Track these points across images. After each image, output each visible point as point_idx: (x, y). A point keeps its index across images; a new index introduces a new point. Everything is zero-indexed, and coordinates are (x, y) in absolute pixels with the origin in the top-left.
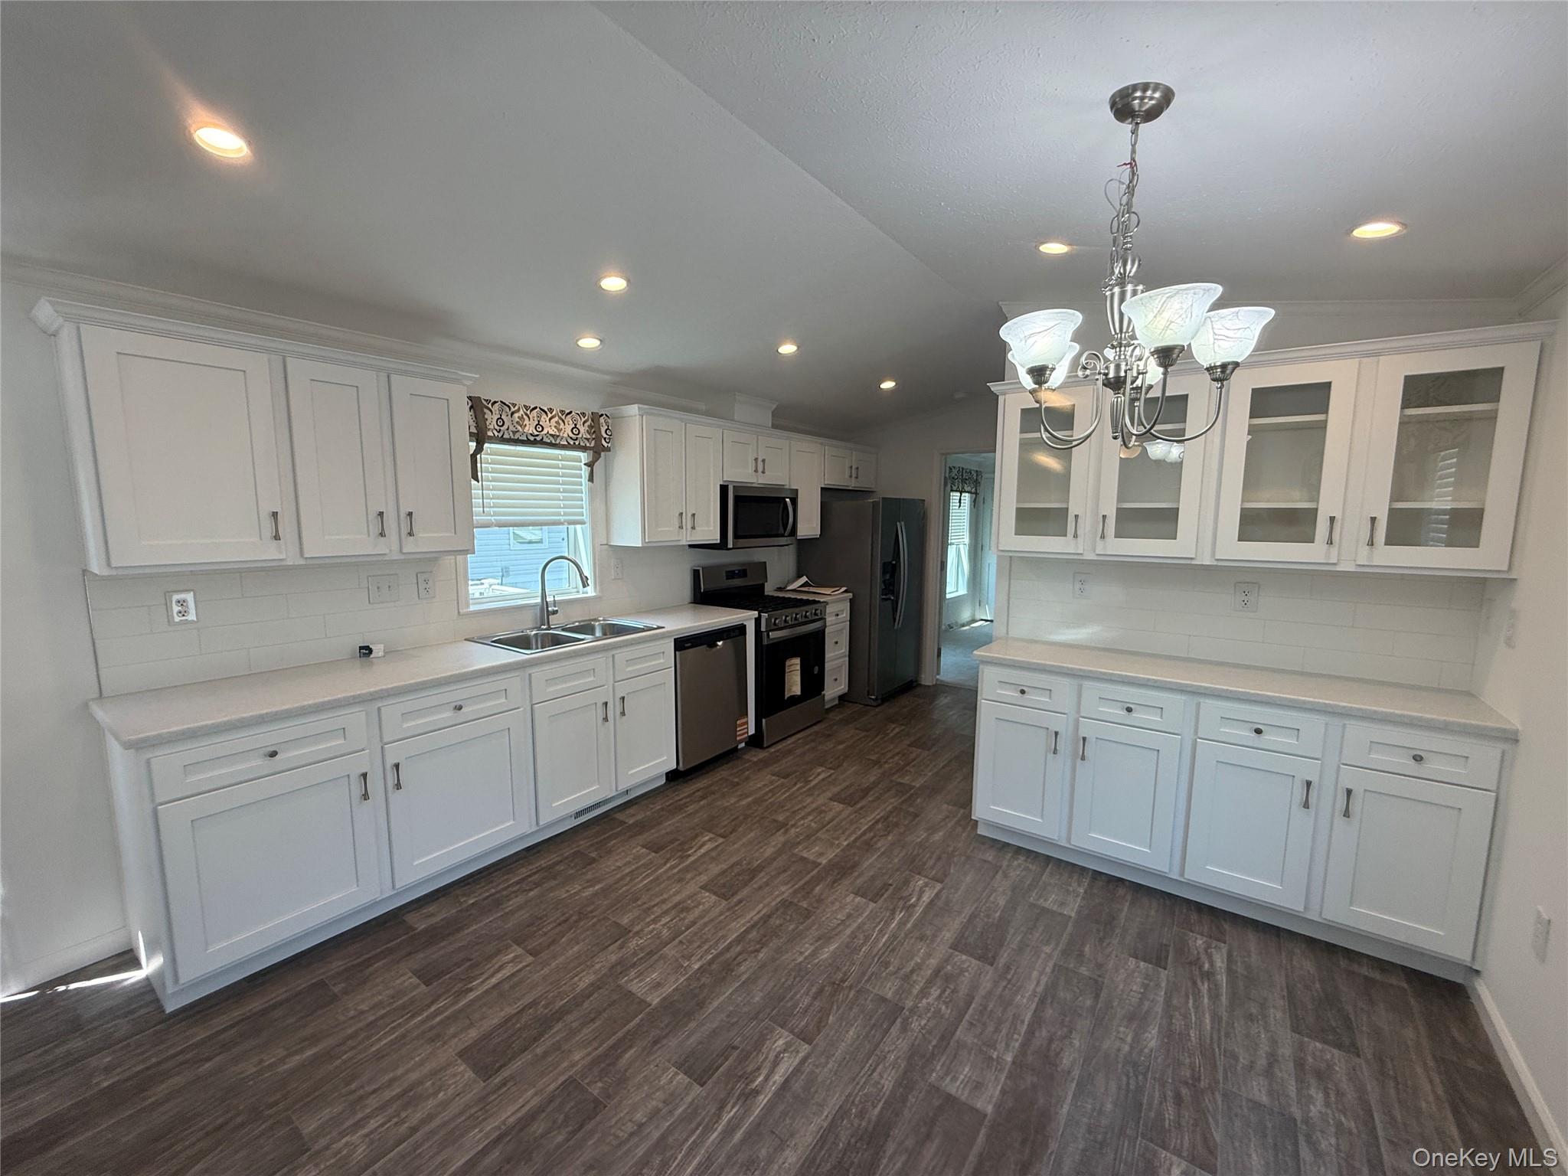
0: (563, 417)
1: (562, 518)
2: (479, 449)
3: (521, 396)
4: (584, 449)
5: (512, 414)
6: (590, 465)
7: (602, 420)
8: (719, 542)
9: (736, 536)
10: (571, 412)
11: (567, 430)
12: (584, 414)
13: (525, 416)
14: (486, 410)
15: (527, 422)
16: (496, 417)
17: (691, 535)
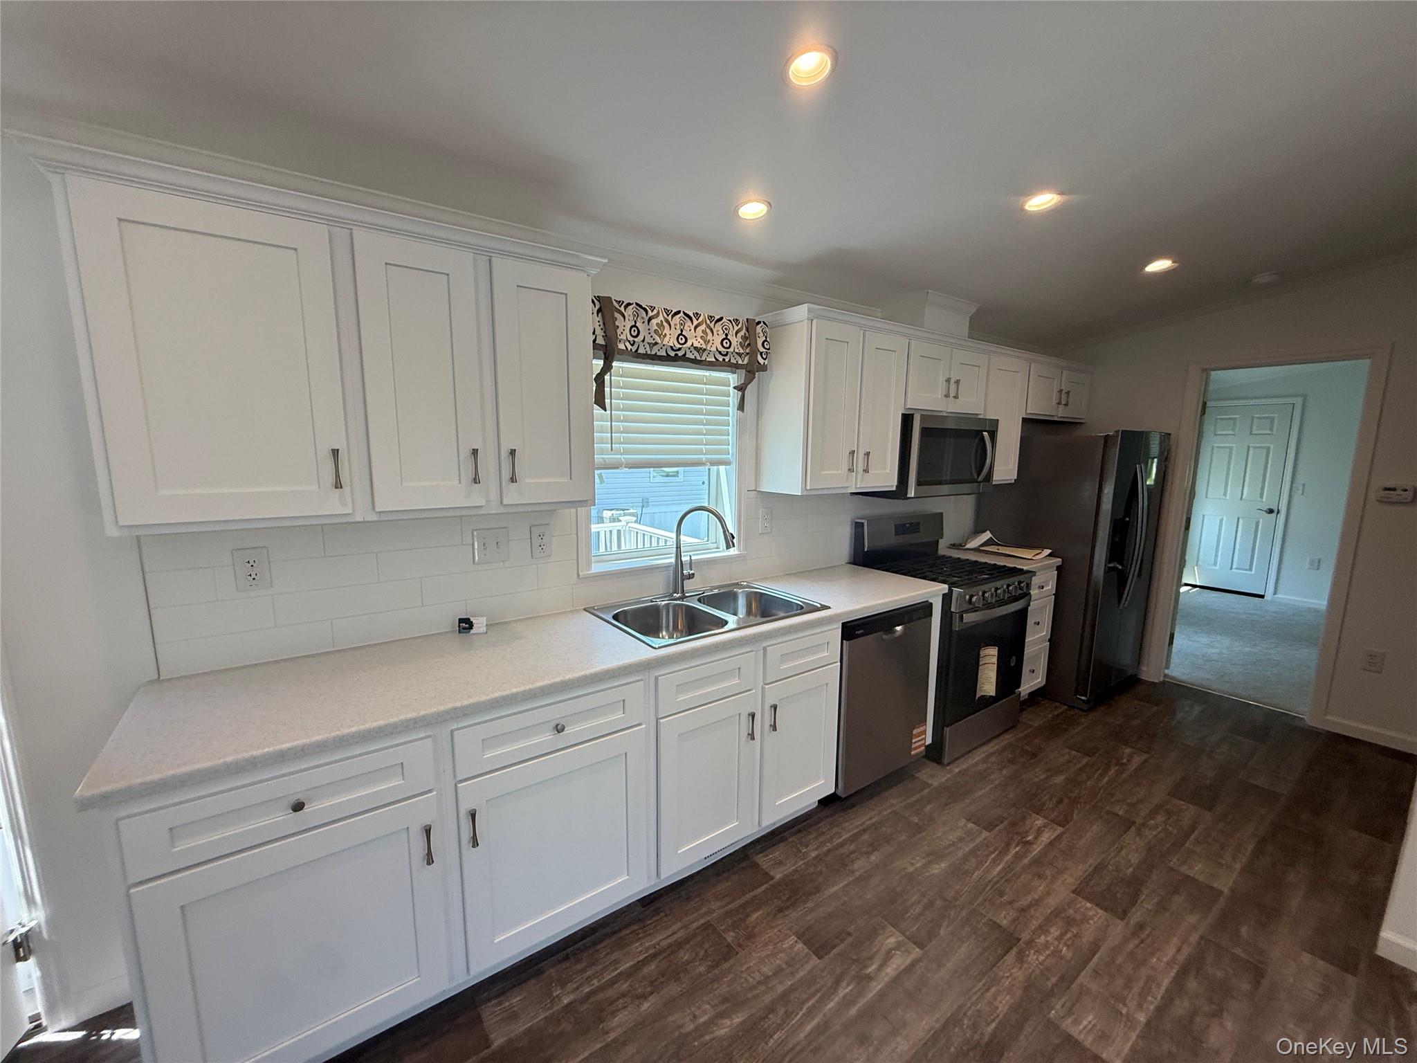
0: (712, 325)
1: (704, 457)
2: (607, 368)
3: (660, 297)
4: (734, 367)
5: (650, 320)
6: (741, 388)
7: (759, 329)
8: (894, 489)
9: (919, 483)
10: (721, 318)
11: (716, 341)
12: (737, 321)
13: (665, 324)
14: (617, 315)
15: (667, 331)
16: (629, 324)
17: (862, 480)
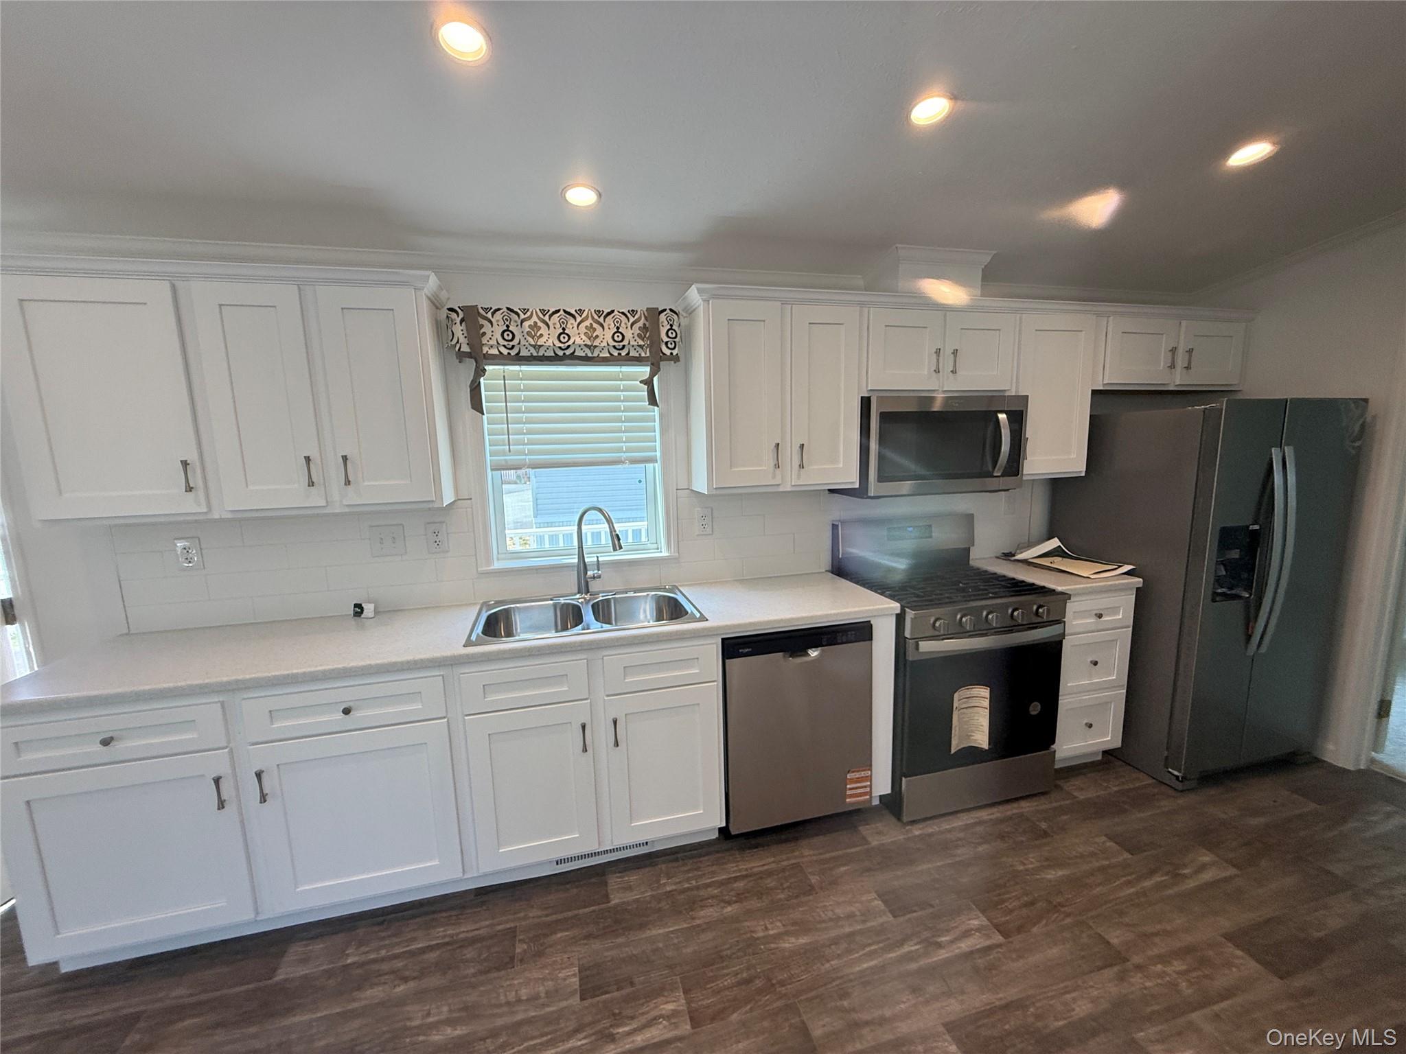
0: (601, 320)
1: (624, 455)
2: (480, 372)
5: (522, 322)
6: (649, 382)
7: (663, 317)
8: (856, 486)
9: (881, 479)
10: (613, 311)
11: (605, 337)
12: (633, 312)
13: (541, 324)
14: (482, 321)
15: (545, 331)
16: (499, 330)
17: (799, 476)
